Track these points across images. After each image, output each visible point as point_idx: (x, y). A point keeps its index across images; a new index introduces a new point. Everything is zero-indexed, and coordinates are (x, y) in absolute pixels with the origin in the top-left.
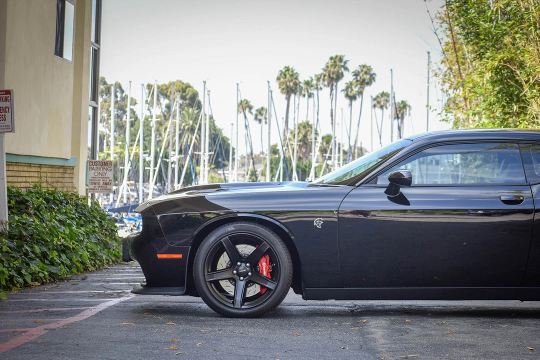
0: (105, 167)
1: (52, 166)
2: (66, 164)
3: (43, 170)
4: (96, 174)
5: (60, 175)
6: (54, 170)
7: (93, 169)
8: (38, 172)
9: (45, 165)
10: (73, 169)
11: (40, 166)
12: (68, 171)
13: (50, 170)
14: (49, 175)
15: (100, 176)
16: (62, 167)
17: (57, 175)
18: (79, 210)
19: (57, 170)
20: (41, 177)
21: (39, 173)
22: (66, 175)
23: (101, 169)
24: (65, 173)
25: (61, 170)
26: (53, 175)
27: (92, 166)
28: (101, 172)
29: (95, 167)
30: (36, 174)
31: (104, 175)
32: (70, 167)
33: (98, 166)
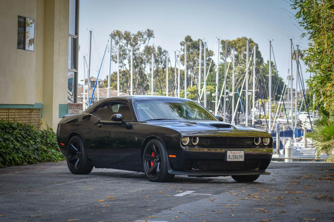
0: (79, 107)
1: (18, 109)
2: (31, 107)
3: (10, 111)
4: (73, 111)
5: (27, 114)
6: (21, 111)
7: (71, 108)
8: (6, 112)
9: (13, 109)
10: (40, 110)
11: (8, 109)
12: (35, 111)
13: (17, 111)
14: (16, 114)
15: (76, 112)
16: (28, 109)
17: (24, 114)
18: (28, 133)
19: (24, 111)
20: (9, 115)
21: (8, 113)
22: (33, 113)
23: (76, 108)
24: (32, 112)
25: (28, 111)
26: (20, 114)
27: (71, 107)
28: (76, 110)
29: (72, 107)
30: (5, 114)
31: (78, 112)
32: (36, 109)
33: (74, 107)
